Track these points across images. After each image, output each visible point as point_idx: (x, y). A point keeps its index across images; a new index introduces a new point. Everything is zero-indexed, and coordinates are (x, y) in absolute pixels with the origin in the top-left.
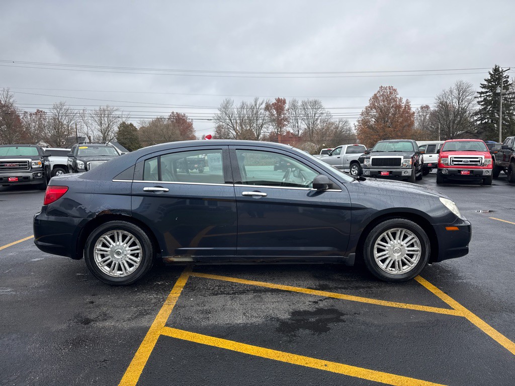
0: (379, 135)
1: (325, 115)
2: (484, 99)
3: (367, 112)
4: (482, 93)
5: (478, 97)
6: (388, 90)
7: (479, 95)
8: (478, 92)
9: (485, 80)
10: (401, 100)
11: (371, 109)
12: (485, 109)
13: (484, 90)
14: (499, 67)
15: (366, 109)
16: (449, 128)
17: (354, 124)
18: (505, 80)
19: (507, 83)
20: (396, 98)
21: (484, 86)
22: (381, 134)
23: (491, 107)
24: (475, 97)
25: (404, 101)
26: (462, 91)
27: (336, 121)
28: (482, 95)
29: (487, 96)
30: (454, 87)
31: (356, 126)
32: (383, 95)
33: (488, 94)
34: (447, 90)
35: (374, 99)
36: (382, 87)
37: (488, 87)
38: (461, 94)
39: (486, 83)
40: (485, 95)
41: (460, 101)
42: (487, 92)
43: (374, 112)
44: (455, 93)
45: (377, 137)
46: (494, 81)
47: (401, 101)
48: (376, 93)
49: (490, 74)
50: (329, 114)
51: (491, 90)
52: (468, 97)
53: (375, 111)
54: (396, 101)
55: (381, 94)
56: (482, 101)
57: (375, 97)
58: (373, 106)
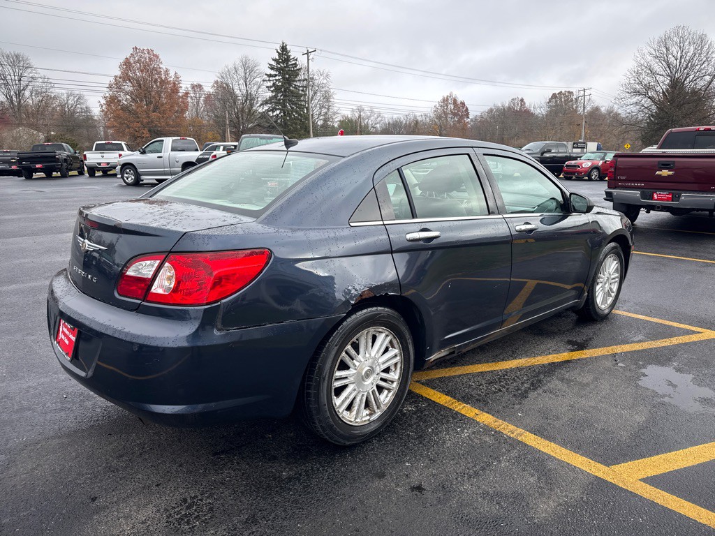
0: (142, 123)
1: (40, 80)
2: (274, 84)
3: (117, 85)
4: (270, 76)
5: (266, 80)
6: (147, 55)
7: (267, 79)
8: (266, 74)
9: (273, 60)
10: (167, 72)
11: (124, 81)
12: (275, 97)
13: (273, 72)
14: (286, 45)
15: (116, 80)
16: (238, 118)
17: (99, 102)
18: (293, 62)
19: (296, 67)
20: (160, 68)
21: (272, 68)
22: (145, 121)
23: (281, 96)
24: (264, 81)
25: (172, 74)
26: (248, 69)
27: (62, 94)
28: (271, 79)
29: (276, 80)
30: (238, 64)
31: (102, 106)
32: (139, 61)
33: (277, 78)
34: (231, 66)
35: (126, 65)
36: (136, 48)
37: (277, 69)
38: (248, 74)
39: (273, 63)
40: (274, 78)
41: (248, 83)
42: (276, 75)
43: (128, 87)
44: (241, 71)
45: (139, 125)
46: (283, 62)
47: (167, 74)
48: (128, 56)
49: (278, 52)
50: (46, 81)
51: (280, 73)
52: (257, 79)
53: (130, 84)
54: (159, 73)
55: (136, 59)
56: (271, 87)
57: (127, 63)
58: (125, 77)
